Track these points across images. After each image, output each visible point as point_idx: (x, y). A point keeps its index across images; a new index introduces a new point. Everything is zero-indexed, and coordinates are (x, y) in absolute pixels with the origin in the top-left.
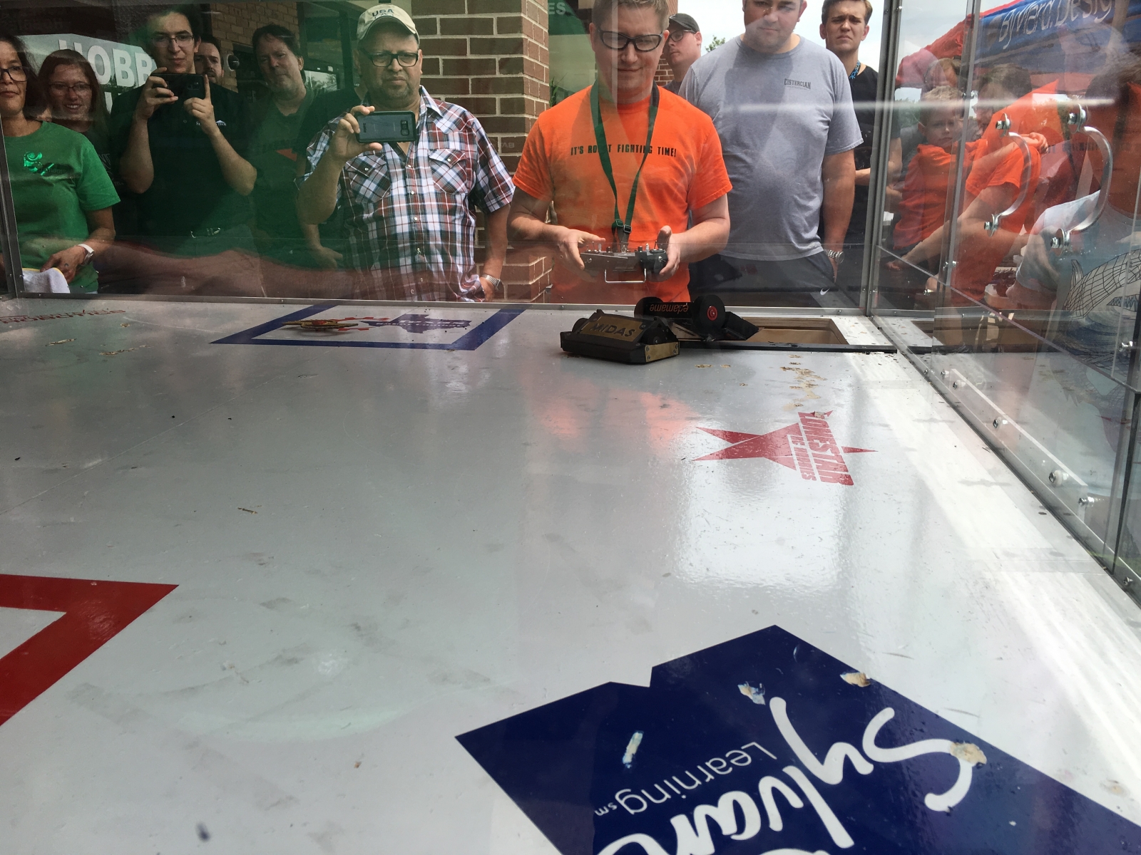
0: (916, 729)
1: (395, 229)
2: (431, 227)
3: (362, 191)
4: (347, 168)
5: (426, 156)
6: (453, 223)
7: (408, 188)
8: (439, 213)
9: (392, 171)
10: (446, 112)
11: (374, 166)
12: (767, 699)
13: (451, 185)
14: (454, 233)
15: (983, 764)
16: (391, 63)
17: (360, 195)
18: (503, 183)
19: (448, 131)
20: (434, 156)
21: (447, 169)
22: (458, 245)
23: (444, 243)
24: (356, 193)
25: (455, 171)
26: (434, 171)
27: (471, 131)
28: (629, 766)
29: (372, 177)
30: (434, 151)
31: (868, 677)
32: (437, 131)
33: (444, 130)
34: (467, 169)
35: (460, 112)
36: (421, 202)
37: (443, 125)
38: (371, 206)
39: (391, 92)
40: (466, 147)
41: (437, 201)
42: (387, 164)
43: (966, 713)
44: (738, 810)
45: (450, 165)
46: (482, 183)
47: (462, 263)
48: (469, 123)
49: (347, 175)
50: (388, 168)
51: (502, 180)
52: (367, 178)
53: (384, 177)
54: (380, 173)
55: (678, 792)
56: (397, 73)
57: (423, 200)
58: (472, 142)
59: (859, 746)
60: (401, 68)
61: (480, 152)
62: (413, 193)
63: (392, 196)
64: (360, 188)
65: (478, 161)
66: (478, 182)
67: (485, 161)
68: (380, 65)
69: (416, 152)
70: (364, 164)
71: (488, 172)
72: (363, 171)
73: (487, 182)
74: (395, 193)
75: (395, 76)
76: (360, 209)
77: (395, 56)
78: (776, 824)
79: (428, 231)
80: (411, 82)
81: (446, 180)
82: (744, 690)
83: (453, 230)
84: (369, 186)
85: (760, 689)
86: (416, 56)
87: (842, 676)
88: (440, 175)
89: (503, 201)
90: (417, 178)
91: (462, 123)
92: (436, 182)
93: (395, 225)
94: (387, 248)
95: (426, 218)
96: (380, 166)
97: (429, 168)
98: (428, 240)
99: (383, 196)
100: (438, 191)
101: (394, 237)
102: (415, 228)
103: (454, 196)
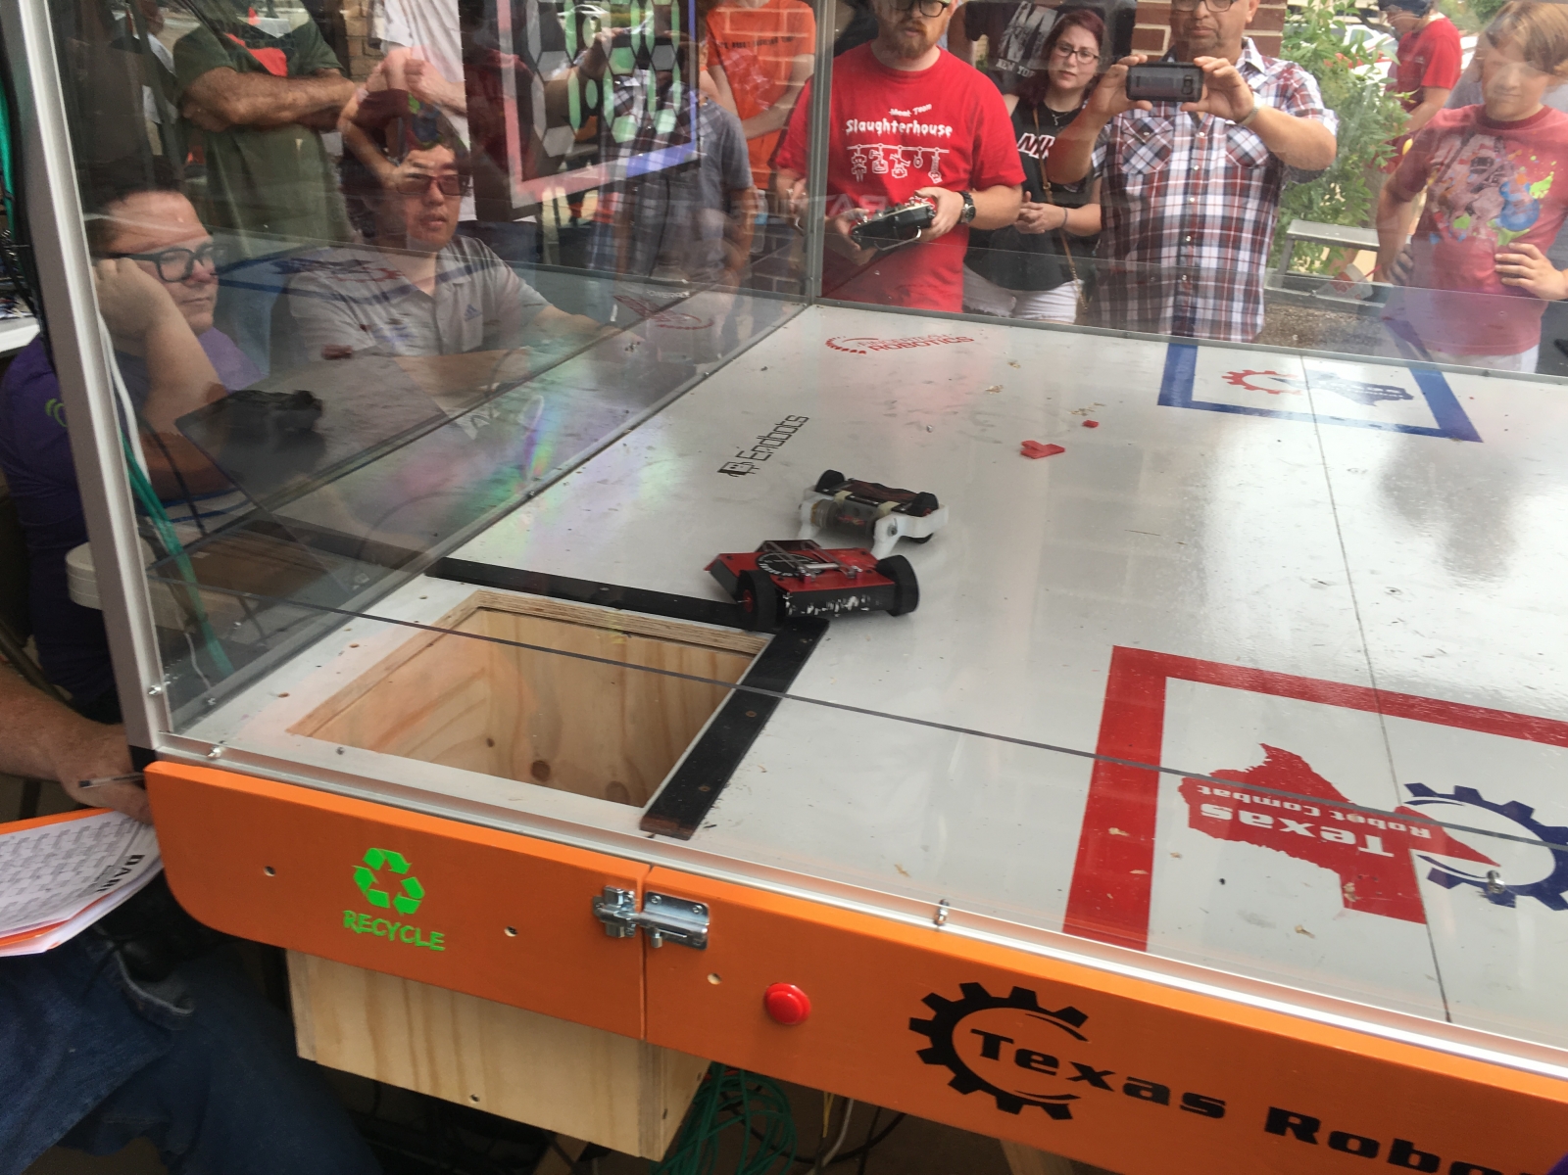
1: (1164, 210)
8: (1225, 194)
13: (1250, 155)
23: (1224, 232)
36: (1204, 180)
38: (1141, 179)
41: (1226, 178)
53: (1164, 145)
54: (1161, 139)
56: (1200, 19)
60: (1210, 13)
72: (1142, 136)
75: (1198, 24)
81: (1243, 150)
88: (1237, 142)
90: (1207, 150)
92: (1230, 153)
93: (1164, 206)
94: (1150, 234)
95: (1205, 199)
96: (1165, 132)
97: (1224, 136)
98: (1203, 228)
99: (1158, 168)
100: (1230, 165)
101: (1160, 221)
102: (1189, 212)
103: (1252, 171)
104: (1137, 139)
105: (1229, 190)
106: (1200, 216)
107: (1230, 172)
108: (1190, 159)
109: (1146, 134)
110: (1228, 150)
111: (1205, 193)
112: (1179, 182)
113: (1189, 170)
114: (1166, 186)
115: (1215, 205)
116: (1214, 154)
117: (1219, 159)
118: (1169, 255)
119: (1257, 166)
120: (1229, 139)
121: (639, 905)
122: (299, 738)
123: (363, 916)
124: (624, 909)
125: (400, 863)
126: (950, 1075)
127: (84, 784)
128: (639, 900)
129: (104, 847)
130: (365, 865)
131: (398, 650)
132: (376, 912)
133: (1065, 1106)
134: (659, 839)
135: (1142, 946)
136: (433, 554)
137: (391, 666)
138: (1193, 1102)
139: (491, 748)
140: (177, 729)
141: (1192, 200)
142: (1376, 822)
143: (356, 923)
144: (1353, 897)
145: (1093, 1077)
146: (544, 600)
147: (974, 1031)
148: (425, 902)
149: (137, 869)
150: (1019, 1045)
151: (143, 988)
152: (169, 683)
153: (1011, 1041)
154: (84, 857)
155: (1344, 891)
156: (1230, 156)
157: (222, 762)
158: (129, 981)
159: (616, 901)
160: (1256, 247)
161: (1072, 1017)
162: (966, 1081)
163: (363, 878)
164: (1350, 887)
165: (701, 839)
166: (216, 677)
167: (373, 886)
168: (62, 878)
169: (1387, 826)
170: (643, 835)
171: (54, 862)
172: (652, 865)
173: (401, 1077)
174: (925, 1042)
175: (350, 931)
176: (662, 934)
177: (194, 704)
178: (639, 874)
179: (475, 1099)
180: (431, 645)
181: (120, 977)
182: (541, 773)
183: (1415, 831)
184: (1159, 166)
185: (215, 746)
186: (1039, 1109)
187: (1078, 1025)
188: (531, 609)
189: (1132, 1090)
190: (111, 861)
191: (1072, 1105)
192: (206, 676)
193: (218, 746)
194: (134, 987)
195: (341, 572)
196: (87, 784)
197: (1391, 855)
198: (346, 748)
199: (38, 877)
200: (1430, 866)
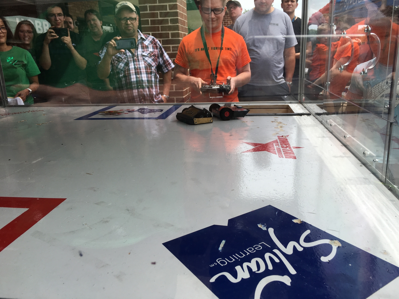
0: (318, 236)
1: (131, 80)
2: (144, 79)
3: (119, 67)
4: (113, 59)
5: (141, 54)
6: (151, 77)
7: (135, 65)
8: (146, 74)
9: (129, 59)
10: (147, 38)
11: (123, 58)
12: (267, 228)
13: (150, 64)
14: (152, 81)
15: (340, 247)
16: (127, 22)
17: (119, 68)
18: (168, 62)
19: (148, 45)
20: (144, 54)
21: (148, 58)
22: (153, 85)
23: (148, 84)
24: (117, 68)
25: (151, 59)
26: (144, 59)
27: (156, 45)
28: (221, 251)
29: (122, 62)
30: (143, 52)
31: (301, 220)
32: (144, 45)
33: (147, 44)
34: (155, 58)
35: (152, 38)
36: (140, 70)
37: (146, 43)
38: (123, 72)
39: (127, 32)
40: (155, 50)
41: (145, 70)
42: (127, 57)
43: (335, 231)
44: (258, 263)
45: (149, 57)
46: (161, 63)
47: (155, 91)
48: (155, 42)
49: (113, 61)
50: (128, 59)
51: (168, 61)
52: (120, 62)
53: (126, 62)
54: (125, 60)
55: (238, 259)
56: (129, 25)
57: (140, 69)
58: (157, 48)
59: (298, 243)
60: (130, 23)
61: (160, 52)
62: (137, 67)
63: (130, 68)
64: (118, 66)
65: (159, 55)
66: (159, 62)
67: (162, 55)
68: (123, 22)
69: (137, 53)
70: (119, 57)
71: (163, 59)
72: (119, 60)
73: (163, 62)
74: (130, 67)
75: (129, 26)
76: (118, 73)
77: (129, 19)
78: (270, 267)
79: (142, 80)
80: (134, 28)
81: (148, 62)
82: (259, 226)
83: (151, 80)
84: (122, 65)
85: (265, 225)
86: (136, 19)
87: (293, 220)
88: (146, 60)
89: (169, 69)
90: (138, 62)
91: (153, 42)
94: (129, 86)
97: (142, 58)
99: (127, 68)
103: (152, 68)
118: (135, 91)
156: (145, 64)
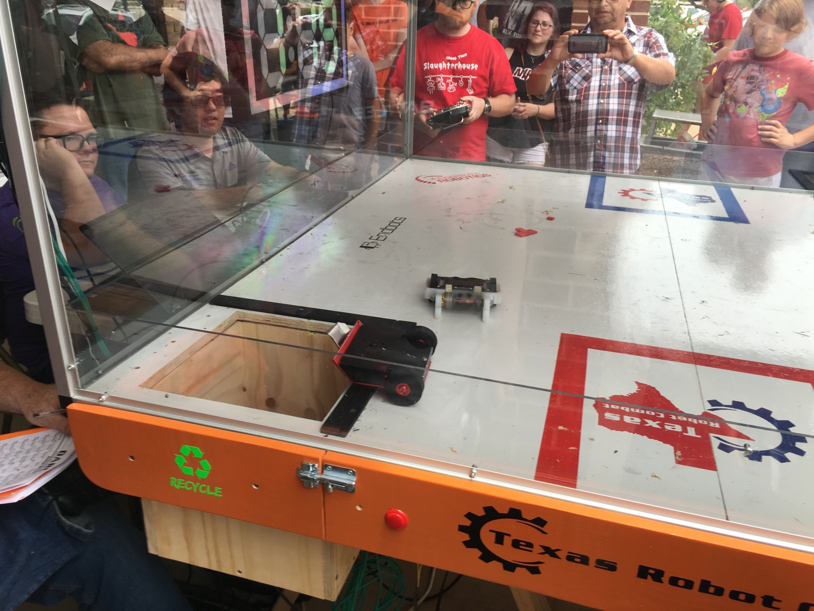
13: (631, 77)
21: (629, 67)
23: (619, 117)
54: (586, 70)
56: (603, 7)
64: (571, 79)
81: (628, 74)
84: (577, 78)
90: (609, 75)
92: (621, 76)
93: (588, 105)
94: (581, 119)
95: (609, 101)
96: (587, 66)
97: (618, 67)
98: (608, 116)
99: (585, 86)
100: (621, 82)
101: (586, 113)
102: (600, 107)
103: (632, 85)
104: (573, 70)
105: (621, 96)
106: (606, 110)
107: (621, 86)
108: (601, 80)
109: (578, 67)
110: (619, 74)
111: (609, 97)
112: (595, 92)
113: (600, 86)
114: (589, 94)
115: (613, 104)
116: (613, 77)
117: (615, 79)
118: (591, 129)
119: (635, 83)
120: (620, 69)
121: (320, 471)
122: (145, 390)
123: (180, 480)
124: (313, 473)
125: (198, 453)
126: (480, 553)
127: (36, 415)
128: (320, 468)
129: (47, 447)
130: (180, 454)
131: (196, 343)
132: (186, 478)
133: (537, 567)
134: (330, 437)
135: (574, 486)
136: (213, 292)
137: (192, 351)
138: (601, 563)
139: (245, 392)
140: (83, 387)
141: (602, 101)
142: (693, 420)
143: (176, 484)
144: (680, 458)
145: (550, 552)
146: (270, 316)
147: (491, 531)
148: (212, 472)
149: (63, 458)
150: (513, 537)
151: (69, 520)
152: (78, 363)
153: (509, 535)
154: (36, 453)
155: (676, 455)
156: (621, 78)
157: (106, 403)
158: (60, 516)
159: (309, 469)
160: (636, 124)
161: (539, 522)
162: (487, 556)
163: (180, 461)
164: (679, 453)
165: (351, 437)
166: (102, 359)
167: (185, 465)
168: (25, 463)
169: (698, 422)
170: (322, 435)
171: (21, 456)
172: (327, 451)
173: (202, 562)
174: (466, 537)
175: (173, 488)
176: (332, 486)
177: (91, 374)
178: (320, 455)
179: (240, 572)
180: (213, 340)
181: (56, 514)
182: (271, 405)
183: (712, 424)
184: (585, 84)
185: (102, 395)
186: (524, 569)
187: (542, 527)
188: (264, 320)
189: (570, 558)
190: (50, 454)
191: (541, 567)
192: (97, 359)
193: (104, 395)
194: (63, 519)
195: (167, 303)
196: (38, 415)
197: (700, 437)
198: (169, 394)
199: (13, 463)
200: (719, 442)
